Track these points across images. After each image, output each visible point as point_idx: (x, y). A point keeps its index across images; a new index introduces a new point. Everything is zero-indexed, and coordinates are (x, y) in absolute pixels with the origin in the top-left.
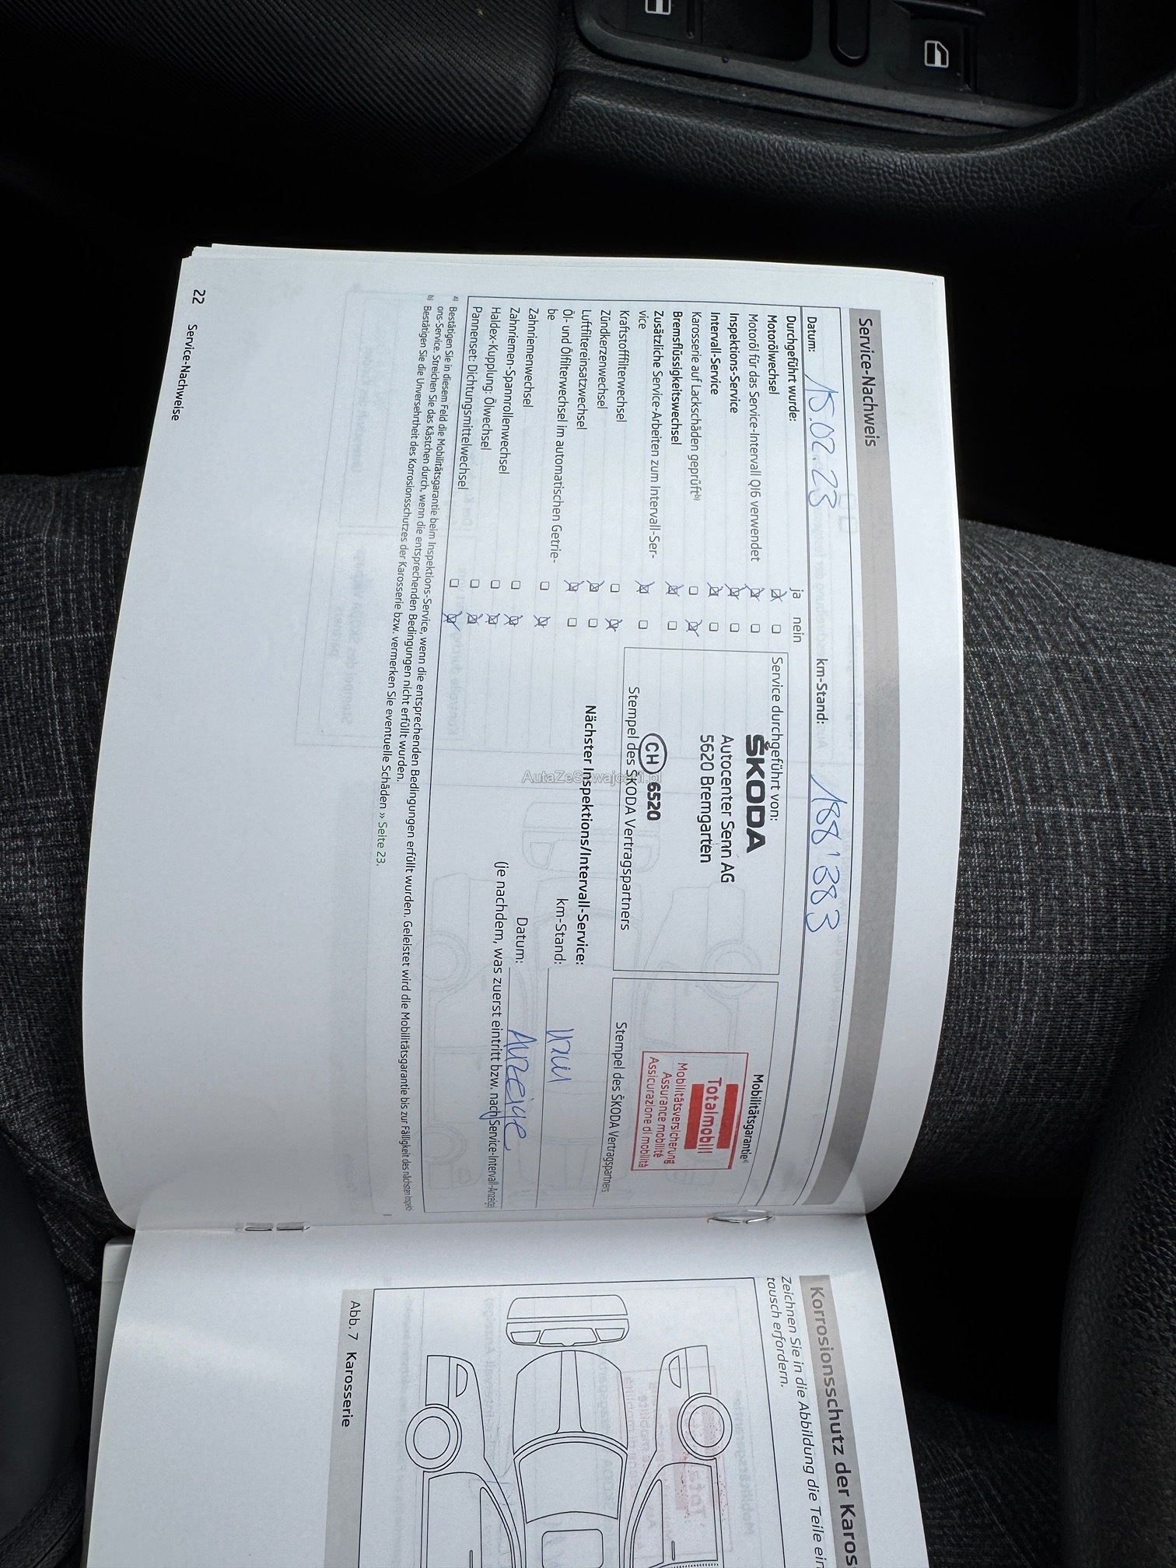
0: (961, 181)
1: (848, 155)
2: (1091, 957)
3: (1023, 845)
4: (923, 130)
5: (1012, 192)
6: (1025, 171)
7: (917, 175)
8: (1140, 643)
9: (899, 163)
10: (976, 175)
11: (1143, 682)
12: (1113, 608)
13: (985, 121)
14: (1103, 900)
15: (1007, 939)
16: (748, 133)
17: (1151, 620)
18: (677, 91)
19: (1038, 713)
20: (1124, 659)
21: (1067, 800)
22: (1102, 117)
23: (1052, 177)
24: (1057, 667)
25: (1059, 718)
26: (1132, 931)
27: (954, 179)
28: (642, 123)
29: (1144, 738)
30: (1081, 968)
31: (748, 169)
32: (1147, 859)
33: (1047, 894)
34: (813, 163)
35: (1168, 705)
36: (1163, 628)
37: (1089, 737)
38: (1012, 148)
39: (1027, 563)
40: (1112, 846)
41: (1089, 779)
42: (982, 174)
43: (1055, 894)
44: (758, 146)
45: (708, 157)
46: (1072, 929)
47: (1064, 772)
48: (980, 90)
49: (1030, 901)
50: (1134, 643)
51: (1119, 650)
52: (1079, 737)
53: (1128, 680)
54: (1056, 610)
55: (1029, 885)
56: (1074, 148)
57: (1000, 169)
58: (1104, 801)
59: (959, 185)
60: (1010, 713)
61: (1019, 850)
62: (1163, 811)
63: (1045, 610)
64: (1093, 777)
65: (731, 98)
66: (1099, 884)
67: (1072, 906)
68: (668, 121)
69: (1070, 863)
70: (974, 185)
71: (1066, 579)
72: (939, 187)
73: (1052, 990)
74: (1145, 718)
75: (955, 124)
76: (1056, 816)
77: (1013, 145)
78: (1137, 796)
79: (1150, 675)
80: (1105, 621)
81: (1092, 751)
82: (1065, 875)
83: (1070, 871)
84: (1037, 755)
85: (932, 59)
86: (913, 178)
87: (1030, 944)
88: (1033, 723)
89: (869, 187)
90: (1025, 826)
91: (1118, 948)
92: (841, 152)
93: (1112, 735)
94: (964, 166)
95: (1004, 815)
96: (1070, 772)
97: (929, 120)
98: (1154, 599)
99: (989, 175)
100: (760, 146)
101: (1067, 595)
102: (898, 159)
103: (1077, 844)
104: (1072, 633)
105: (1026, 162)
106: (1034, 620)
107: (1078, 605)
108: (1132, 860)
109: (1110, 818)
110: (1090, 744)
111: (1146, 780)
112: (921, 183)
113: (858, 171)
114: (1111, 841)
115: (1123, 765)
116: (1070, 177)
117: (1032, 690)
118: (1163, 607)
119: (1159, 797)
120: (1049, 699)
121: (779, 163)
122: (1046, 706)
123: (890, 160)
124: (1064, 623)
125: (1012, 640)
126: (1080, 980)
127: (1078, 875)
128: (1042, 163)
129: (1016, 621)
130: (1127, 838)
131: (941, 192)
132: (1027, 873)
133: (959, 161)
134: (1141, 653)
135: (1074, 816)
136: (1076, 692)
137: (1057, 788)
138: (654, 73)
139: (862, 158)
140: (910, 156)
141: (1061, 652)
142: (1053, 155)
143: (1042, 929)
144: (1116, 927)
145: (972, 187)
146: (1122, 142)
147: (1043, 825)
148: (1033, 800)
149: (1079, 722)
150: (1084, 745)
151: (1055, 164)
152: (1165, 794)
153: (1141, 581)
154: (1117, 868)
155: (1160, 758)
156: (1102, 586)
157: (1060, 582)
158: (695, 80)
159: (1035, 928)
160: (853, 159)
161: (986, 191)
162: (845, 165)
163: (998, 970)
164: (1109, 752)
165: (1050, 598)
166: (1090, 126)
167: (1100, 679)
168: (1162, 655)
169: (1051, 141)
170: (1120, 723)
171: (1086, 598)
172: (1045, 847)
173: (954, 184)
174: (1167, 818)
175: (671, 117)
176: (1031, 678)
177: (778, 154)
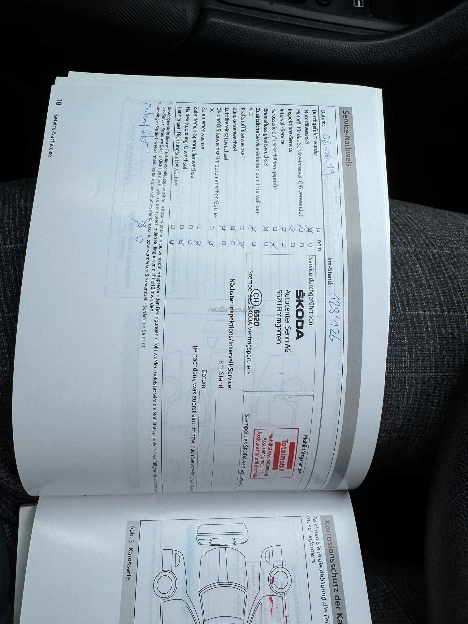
0: (370, 53)
1: (323, 43)
2: (434, 374)
3: (405, 328)
4: (354, 33)
5: (391, 58)
6: (396, 49)
7: (352, 51)
8: (450, 244)
9: (344, 46)
10: (376, 51)
11: (452, 259)
12: (439, 230)
13: (379, 29)
14: (439, 350)
15: (399, 368)
16: (282, 34)
17: (455, 234)
18: (252, 16)
19: (410, 273)
20: (444, 250)
21: (423, 309)
22: (427, 26)
23: (407, 51)
24: (417, 254)
25: (419, 275)
26: (451, 363)
27: (367, 53)
28: (237, 30)
29: (454, 283)
30: (430, 379)
31: (282, 49)
32: (456, 333)
33: (415, 348)
34: (309, 46)
35: (463, 269)
36: (459, 238)
37: (431, 282)
38: (391, 40)
39: (403, 212)
40: (442, 327)
41: (432, 300)
42: (379, 51)
43: (419, 348)
44: (286, 39)
45: (265, 44)
46: (426, 363)
47: (422, 297)
48: (378, 16)
49: (409, 351)
50: (448, 244)
51: (442, 247)
52: (427, 282)
53: (446, 259)
54: (415, 231)
55: (408, 345)
56: (416, 39)
57: (386, 48)
58: (438, 309)
59: (369, 55)
60: (398, 273)
61: (404, 330)
62: (462, 313)
63: (411, 231)
64: (433, 299)
65: (274, 20)
66: (437, 344)
67: (426, 353)
68: (248, 29)
69: (425, 335)
70: (375, 55)
71: (419, 218)
72: (361, 56)
73: (418, 388)
74: (454, 274)
75: (367, 30)
76: (419, 315)
77: (391, 38)
78: (451, 307)
79: (455, 257)
80: (436, 235)
81: (433, 288)
82: (423, 340)
83: (425, 338)
84: (410, 290)
85: (356, 4)
86: (350, 52)
87: (409, 369)
88: (408, 277)
89: (332, 56)
90: (406, 320)
91: (445, 370)
92: (320, 42)
93: (441, 282)
94: (371, 47)
95: (397, 315)
96: (424, 297)
97: (356, 29)
98: (455, 226)
99: (381, 51)
100: (287, 39)
101: (420, 225)
102: (344, 44)
103: (427, 327)
104: (422, 240)
105: (396, 45)
106: (407, 235)
107: (424, 229)
108: (450, 334)
109: (441, 316)
110: (432, 285)
111: (455, 300)
112: (354, 55)
113: (327, 50)
114: (441, 325)
115: (445, 294)
116: (414, 51)
117: (407, 264)
118: (459, 229)
119: (461, 307)
120: (414, 267)
121: (295, 47)
122: (413, 270)
123: (341, 45)
124: (419, 235)
125: (398, 243)
126: (430, 384)
127: (428, 340)
128: (403, 45)
129: (400, 235)
130: (448, 324)
131: (362, 58)
132: (407, 340)
133: (369, 45)
134: (451, 248)
135: (426, 315)
136: (425, 264)
137: (419, 304)
138: (242, 9)
139: (329, 44)
140: (349, 43)
141: (419, 248)
142: (408, 42)
143: (414, 363)
144: (444, 361)
145: (375, 56)
146: (435, 36)
147: (413, 320)
148: (409, 309)
149: (427, 276)
150: (429, 286)
151: (408, 46)
152: (463, 306)
153: (449, 219)
154: (444, 337)
155: (460, 291)
156: (434, 221)
157: (417, 219)
158: (259, 12)
159: (411, 363)
160: (326, 45)
161: (380, 57)
162: (322, 47)
163: (396, 381)
164: (440, 289)
165: (413, 226)
166: (422, 30)
167: (435, 259)
168: (459, 248)
169: (407, 36)
170: (444, 277)
171: (428, 226)
172: (414, 328)
173: (367, 55)
174: (464, 315)
175: (250, 27)
176: (406, 259)
177: (294, 43)
